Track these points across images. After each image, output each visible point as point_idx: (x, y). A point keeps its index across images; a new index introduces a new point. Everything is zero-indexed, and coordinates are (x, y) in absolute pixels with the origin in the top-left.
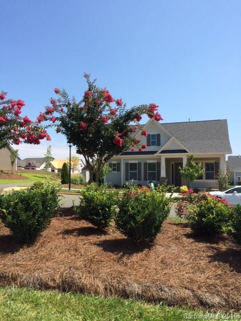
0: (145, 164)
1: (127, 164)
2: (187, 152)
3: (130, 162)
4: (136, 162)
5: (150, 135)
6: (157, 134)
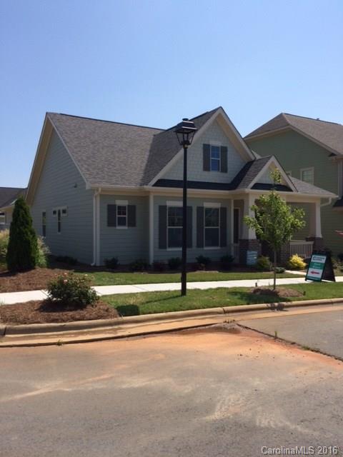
0: (200, 209)
1: (162, 209)
2: (291, 190)
3: (170, 204)
5: (209, 145)
6: (222, 147)
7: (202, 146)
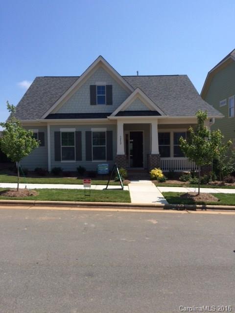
0: (88, 134)
2: (160, 115)
3: (62, 130)
4: (73, 130)
5: (95, 86)
6: (107, 85)
7: (89, 87)
